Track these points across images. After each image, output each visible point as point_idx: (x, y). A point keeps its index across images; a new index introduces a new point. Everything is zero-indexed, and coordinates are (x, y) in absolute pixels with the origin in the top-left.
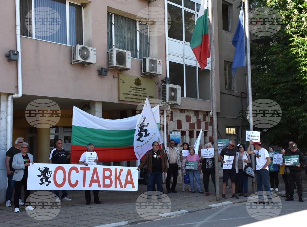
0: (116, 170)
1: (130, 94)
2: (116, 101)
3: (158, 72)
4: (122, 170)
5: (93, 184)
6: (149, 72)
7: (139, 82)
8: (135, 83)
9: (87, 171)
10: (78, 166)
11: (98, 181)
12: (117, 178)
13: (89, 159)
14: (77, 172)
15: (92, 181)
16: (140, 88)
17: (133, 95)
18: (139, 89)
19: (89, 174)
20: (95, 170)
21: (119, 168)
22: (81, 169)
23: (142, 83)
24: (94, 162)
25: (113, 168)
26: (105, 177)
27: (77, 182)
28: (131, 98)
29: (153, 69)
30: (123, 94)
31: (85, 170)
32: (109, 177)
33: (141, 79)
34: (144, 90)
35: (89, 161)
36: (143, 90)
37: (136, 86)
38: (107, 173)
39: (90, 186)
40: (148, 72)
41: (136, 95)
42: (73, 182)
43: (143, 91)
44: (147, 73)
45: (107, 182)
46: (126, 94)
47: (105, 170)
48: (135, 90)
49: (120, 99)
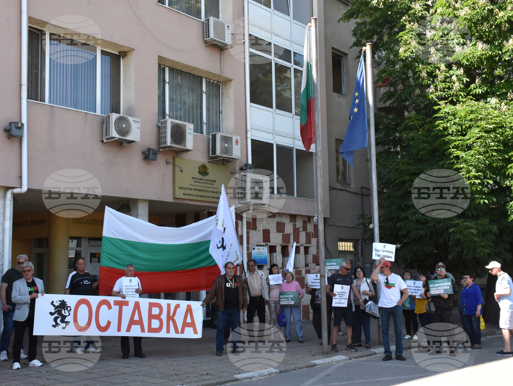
0: (169, 305)
1: (191, 189)
2: (170, 199)
3: (234, 154)
4: (178, 306)
5: (133, 327)
6: (221, 155)
7: (205, 170)
8: (200, 172)
9: (124, 307)
10: (111, 299)
11: (140, 322)
12: (171, 318)
13: (128, 287)
14: (110, 307)
15: (132, 322)
16: (206, 180)
17: (196, 190)
18: (205, 182)
19: (127, 311)
20: (137, 305)
21: (173, 303)
22: (116, 303)
23: (210, 171)
24: (135, 293)
25: (164, 302)
26: (151, 317)
27: (109, 323)
28: (193, 195)
29: (227, 150)
30: (181, 188)
31: (121, 304)
32: (158, 317)
33: (208, 165)
34: (213, 183)
35: (128, 290)
36: (211, 182)
37: (200, 176)
38: (156, 311)
39: (128, 330)
40: (219, 155)
41: (200, 190)
42: (103, 324)
43: (212, 184)
44: (218, 157)
45: (155, 324)
46: (185, 189)
47: (151, 305)
48: (199, 182)
49: (177, 197)
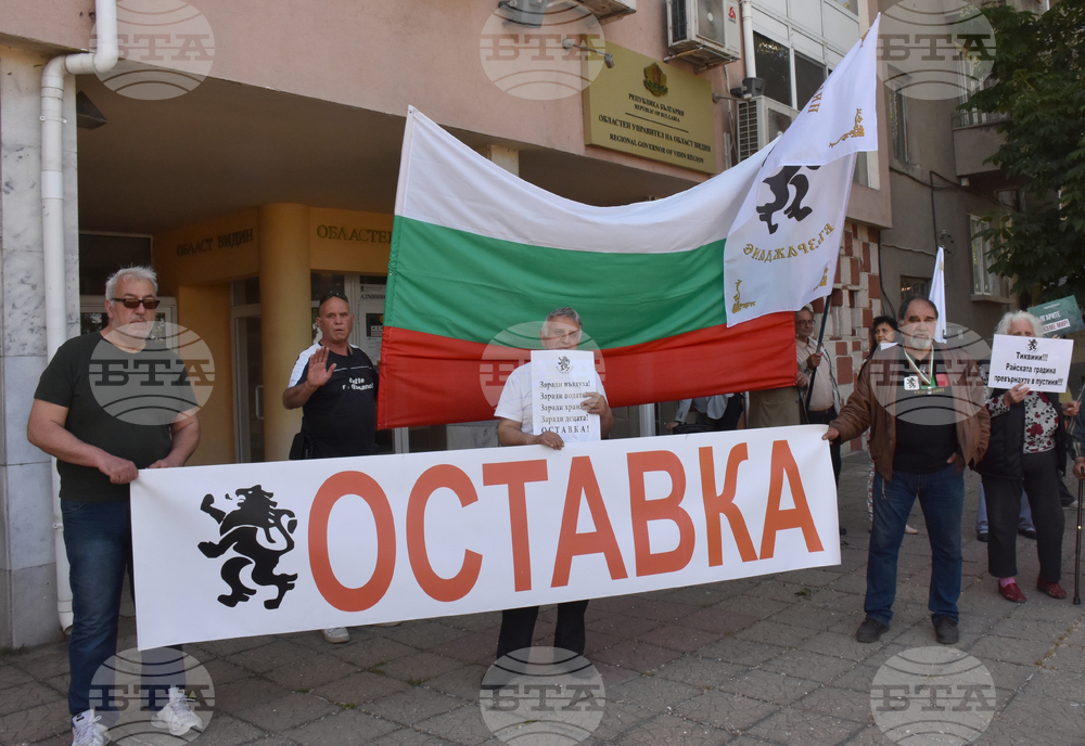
0: (706, 455)
1: (629, 126)
2: (577, 148)
3: (727, 46)
4: (739, 453)
5: (579, 562)
6: (699, 40)
7: (659, 79)
8: (647, 85)
9: (531, 488)
10: (469, 460)
11: (602, 540)
12: (721, 505)
14: (467, 495)
15: (570, 543)
16: (663, 107)
17: (639, 129)
18: (659, 110)
19: (546, 501)
20: (582, 473)
21: (722, 442)
22: (493, 474)
23: (670, 84)
25: (685, 446)
26: (644, 510)
27: (473, 563)
28: (633, 143)
29: (713, 31)
30: (604, 119)
31: (515, 478)
32: (669, 508)
33: (664, 69)
34: (677, 116)
36: (672, 114)
37: (648, 96)
38: (657, 485)
39: (561, 578)
40: (694, 38)
41: (649, 132)
42: (446, 566)
43: (674, 119)
44: (693, 45)
45: (663, 536)
46: (615, 122)
47: (639, 465)
48: (647, 110)
49: (595, 141)
